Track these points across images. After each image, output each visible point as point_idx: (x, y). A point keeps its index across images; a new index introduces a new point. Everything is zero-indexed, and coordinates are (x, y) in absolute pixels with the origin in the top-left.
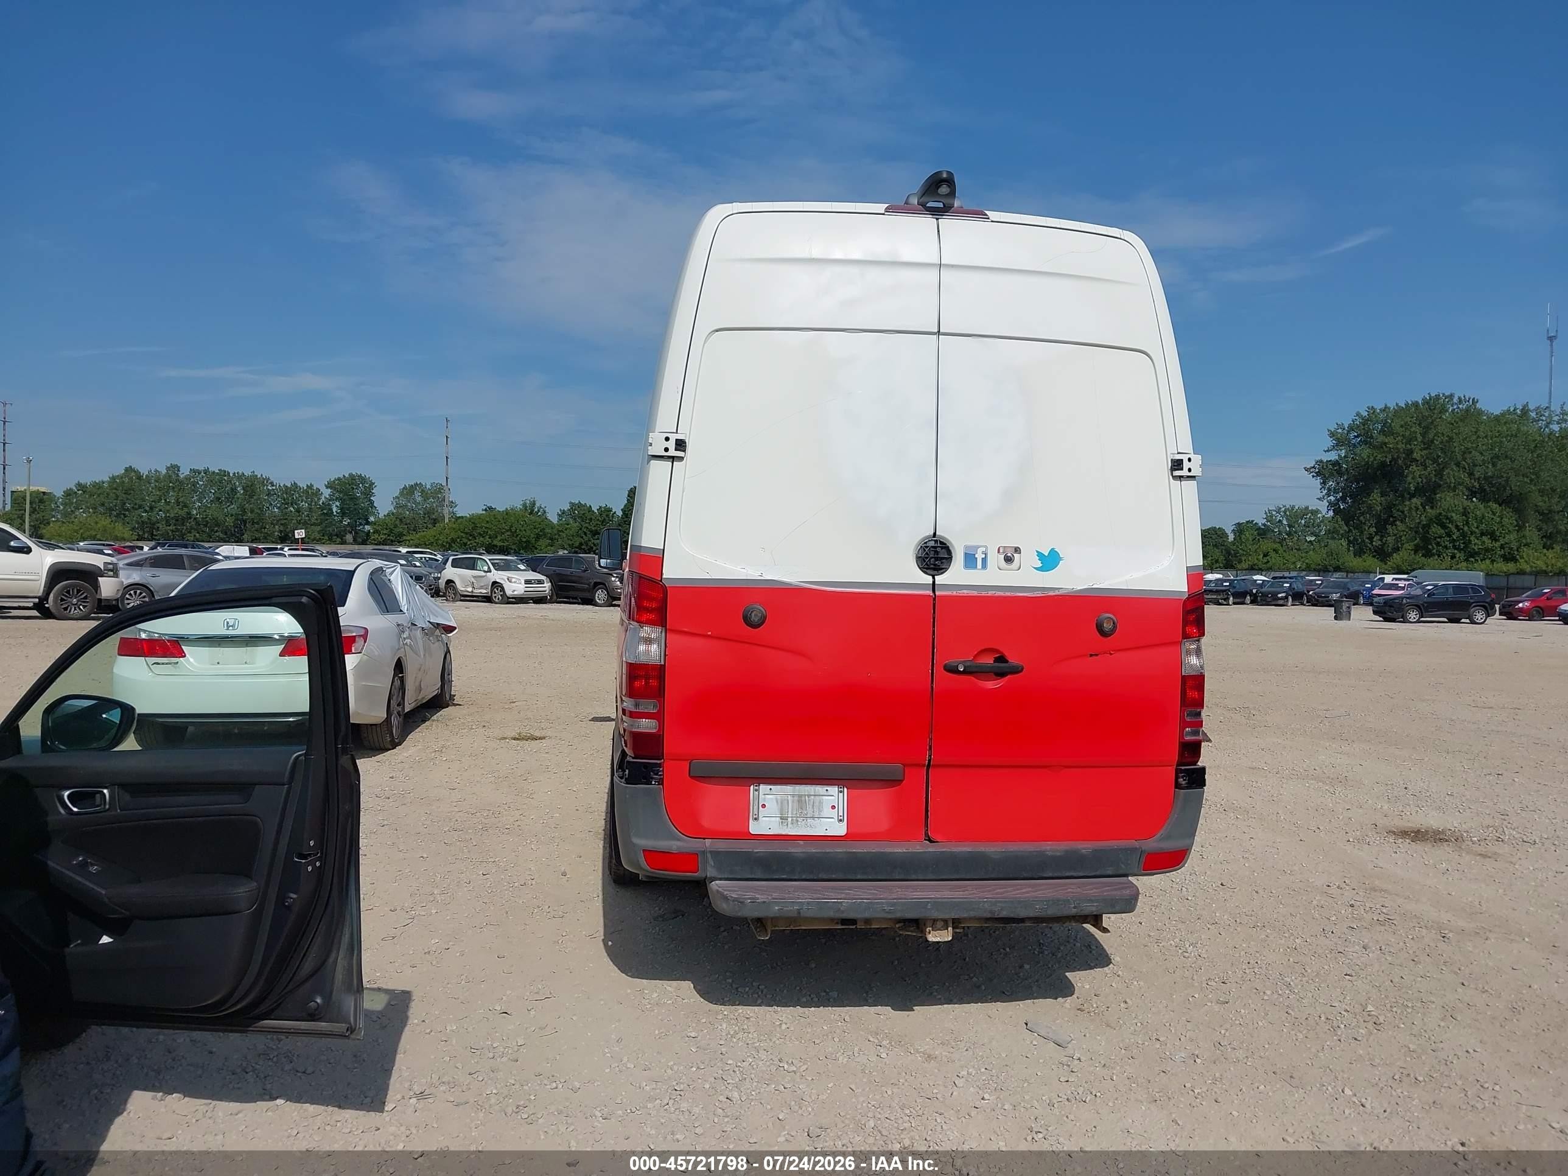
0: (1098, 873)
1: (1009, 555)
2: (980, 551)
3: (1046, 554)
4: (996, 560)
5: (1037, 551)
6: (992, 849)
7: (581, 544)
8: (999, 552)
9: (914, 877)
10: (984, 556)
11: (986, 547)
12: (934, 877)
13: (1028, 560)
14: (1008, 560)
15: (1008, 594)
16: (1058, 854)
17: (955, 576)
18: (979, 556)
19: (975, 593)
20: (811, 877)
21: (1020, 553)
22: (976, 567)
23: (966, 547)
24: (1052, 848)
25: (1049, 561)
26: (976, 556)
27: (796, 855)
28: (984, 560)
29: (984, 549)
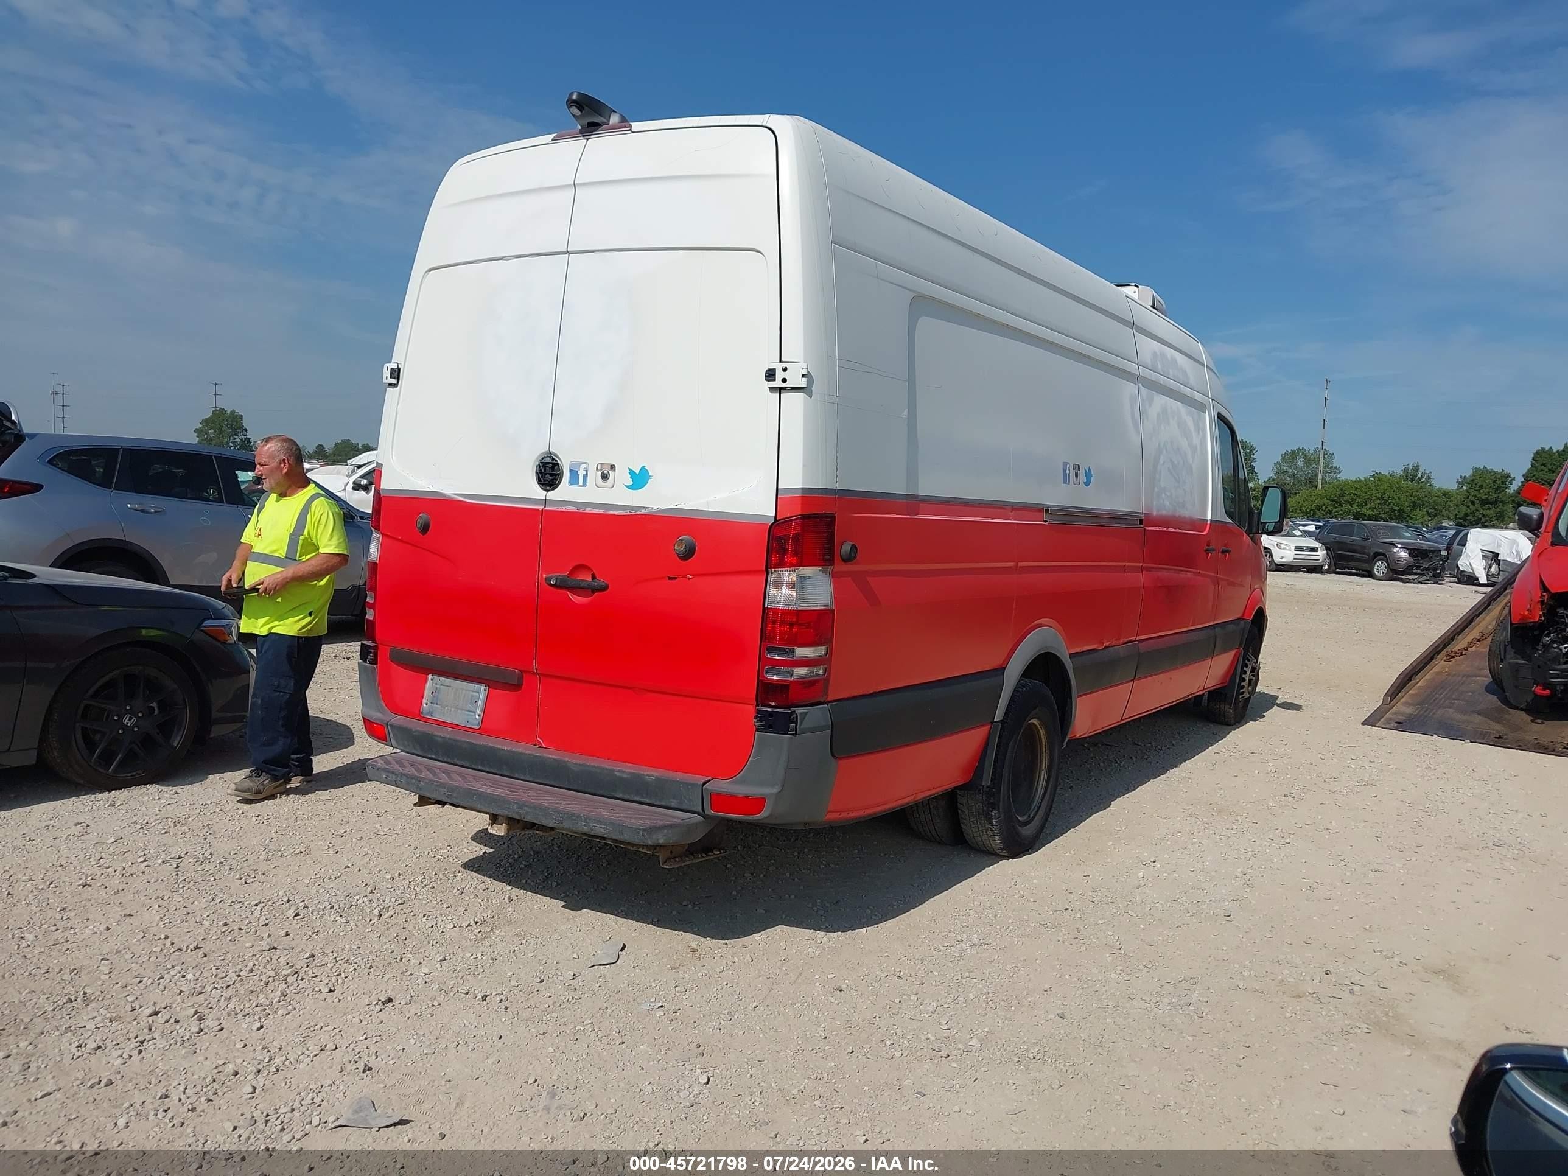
0: (663, 804)
1: (605, 472)
2: (583, 467)
3: (637, 472)
4: (594, 476)
5: (630, 469)
6: (574, 760)
8: (597, 469)
9: (516, 776)
10: (584, 473)
11: (588, 464)
12: (531, 779)
13: (621, 477)
14: (605, 477)
15: (601, 511)
16: (625, 776)
17: (565, 493)
18: (581, 473)
19: (574, 509)
20: (449, 760)
21: (615, 470)
22: (578, 484)
23: (572, 464)
24: (624, 769)
25: (640, 479)
26: (579, 473)
27: (437, 738)
28: (585, 477)
29: (585, 466)
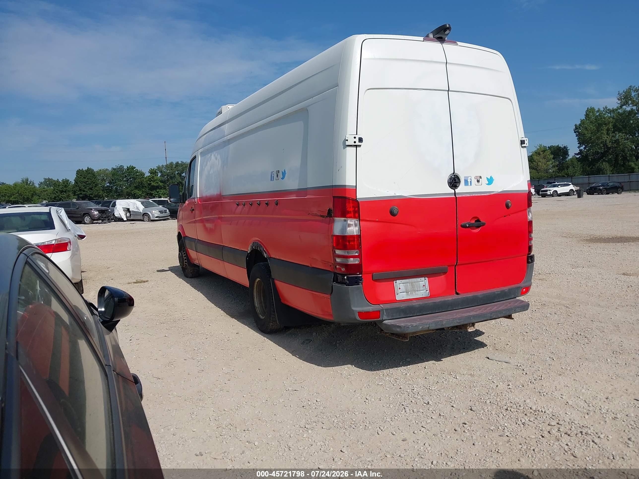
0: (510, 298)
1: (478, 179)
2: (469, 178)
3: (489, 178)
4: (474, 181)
5: (487, 178)
6: (480, 294)
7: (55, 197)
8: (475, 178)
9: (454, 309)
10: (470, 180)
11: (471, 176)
12: (461, 308)
13: (484, 181)
14: (478, 181)
15: (479, 195)
16: (499, 293)
17: (462, 189)
18: (469, 181)
19: (468, 195)
20: (420, 314)
21: (481, 178)
22: (468, 185)
23: (465, 177)
24: (497, 290)
26: (468, 180)
27: (416, 306)
28: (471, 182)
29: (470, 178)
